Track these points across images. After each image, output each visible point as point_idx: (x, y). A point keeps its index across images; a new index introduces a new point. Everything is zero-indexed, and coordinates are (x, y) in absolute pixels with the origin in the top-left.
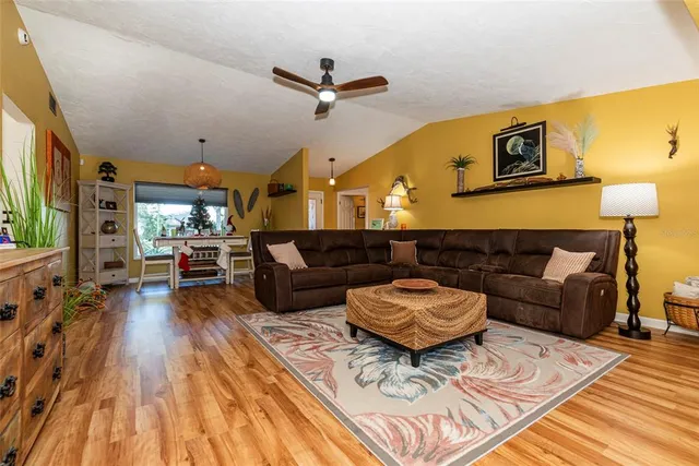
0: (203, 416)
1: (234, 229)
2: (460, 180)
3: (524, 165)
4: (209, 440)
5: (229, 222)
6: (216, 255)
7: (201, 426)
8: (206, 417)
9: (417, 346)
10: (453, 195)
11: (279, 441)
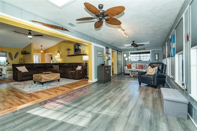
1: (9, 63)
2: (68, 53)
3: (78, 51)
5: (7, 61)
6: (2, 71)
9: (42, 81)
10: (67, 56)
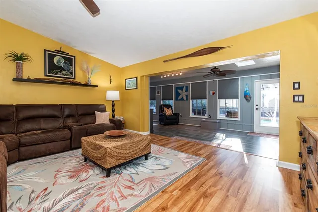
0: (221, 202)
4: (228, 192)
7: (226, 198)
8: (220, 200)
11: (211, 178)
